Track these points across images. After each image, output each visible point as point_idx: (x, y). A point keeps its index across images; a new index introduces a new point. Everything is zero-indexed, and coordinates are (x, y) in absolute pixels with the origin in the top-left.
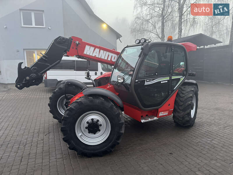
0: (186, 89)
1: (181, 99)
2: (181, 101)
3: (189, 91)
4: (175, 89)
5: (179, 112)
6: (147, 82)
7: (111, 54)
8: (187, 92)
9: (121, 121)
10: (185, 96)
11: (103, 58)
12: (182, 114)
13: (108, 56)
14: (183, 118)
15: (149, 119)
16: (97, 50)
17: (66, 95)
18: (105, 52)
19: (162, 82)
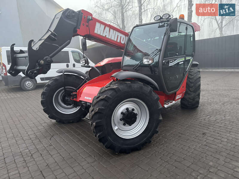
0: (193, 70)
1: (191, 81)
2: (191, 83)
3: (197, 72)
4: (187, 70)
5: (189, 94)
6: (171, 63)
7: (120, 35)
8: (195, 74)
9: (160, 106)
10: (194, 77)
11: (113, 39)
12: (193, 95)
13: (118, 37)
14: (194, 99)
15: (170, 104)
16: (107, 29)
17: (66, 87)
18: (115, 32)
19: (180, 63)
